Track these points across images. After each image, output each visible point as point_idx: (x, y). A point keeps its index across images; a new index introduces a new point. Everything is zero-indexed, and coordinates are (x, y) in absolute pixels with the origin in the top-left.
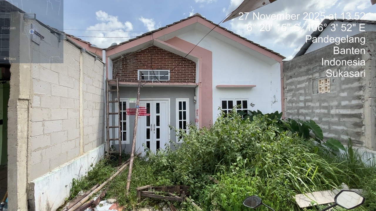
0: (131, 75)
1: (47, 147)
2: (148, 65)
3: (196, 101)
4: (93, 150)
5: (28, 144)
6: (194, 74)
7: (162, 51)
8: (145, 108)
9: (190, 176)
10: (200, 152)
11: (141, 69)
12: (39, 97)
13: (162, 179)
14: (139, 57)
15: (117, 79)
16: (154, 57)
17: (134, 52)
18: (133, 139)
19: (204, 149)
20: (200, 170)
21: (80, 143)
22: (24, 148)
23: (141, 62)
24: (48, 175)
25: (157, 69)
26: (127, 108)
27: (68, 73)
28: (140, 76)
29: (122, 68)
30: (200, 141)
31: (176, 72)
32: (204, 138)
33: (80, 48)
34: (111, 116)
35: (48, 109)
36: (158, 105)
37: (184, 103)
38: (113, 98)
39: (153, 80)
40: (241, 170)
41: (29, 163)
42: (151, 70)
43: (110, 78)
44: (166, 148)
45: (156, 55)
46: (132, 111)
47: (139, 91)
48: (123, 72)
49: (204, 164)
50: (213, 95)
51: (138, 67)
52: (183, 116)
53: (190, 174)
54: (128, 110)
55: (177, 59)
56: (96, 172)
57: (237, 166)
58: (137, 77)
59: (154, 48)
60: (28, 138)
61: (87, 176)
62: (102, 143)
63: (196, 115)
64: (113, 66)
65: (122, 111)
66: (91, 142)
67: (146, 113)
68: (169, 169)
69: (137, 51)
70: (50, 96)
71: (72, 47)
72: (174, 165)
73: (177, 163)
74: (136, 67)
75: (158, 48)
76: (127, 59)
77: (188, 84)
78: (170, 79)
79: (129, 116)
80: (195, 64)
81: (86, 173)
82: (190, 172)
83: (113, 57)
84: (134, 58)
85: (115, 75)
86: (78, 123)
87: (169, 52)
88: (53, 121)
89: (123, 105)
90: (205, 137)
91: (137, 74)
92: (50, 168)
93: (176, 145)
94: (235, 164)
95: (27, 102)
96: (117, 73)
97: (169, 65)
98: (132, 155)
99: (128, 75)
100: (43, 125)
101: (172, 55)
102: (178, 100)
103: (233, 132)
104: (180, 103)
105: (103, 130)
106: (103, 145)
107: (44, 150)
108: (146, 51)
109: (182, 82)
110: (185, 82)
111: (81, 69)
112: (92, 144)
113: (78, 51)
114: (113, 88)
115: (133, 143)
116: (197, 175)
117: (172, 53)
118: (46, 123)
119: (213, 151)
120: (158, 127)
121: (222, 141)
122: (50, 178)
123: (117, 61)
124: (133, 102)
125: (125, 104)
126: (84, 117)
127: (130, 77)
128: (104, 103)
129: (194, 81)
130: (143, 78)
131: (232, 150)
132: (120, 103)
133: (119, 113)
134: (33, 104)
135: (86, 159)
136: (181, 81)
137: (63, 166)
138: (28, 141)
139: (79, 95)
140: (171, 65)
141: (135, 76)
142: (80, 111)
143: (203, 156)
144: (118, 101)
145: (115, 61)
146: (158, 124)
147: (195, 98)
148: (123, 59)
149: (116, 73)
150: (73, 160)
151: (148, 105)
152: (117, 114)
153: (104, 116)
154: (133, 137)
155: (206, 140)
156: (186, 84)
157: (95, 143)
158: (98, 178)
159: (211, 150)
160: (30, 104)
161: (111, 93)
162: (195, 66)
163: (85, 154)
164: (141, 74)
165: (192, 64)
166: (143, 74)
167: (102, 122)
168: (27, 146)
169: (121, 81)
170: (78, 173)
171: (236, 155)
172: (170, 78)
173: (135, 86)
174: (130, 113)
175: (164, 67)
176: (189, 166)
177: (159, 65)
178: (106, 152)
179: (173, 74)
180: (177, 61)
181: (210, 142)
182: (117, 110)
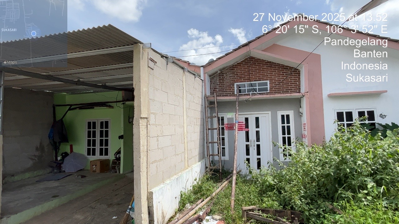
0: (227, 90)
1: (160, 160)
2: (245, 78)
3: (302, 113)
4: (196, 165)
5: (147, 157)
6: (299, 83)
7: (260, 61)
8: (243, 122)
9: (303, 201)
10: (314, 174)
11: (238, 82)
12: (154, 116)
13: (268, 201)
14: (235, 70)
15: (215, 94)
16: (251, 68)
17: (230, 66)
18: (234, 155)
19: (319, 171)
20: (315, 196)
21: (185, 157)
22: (145, 160)
23: (238, 75)
24: (162, 186)
25: (255, 81)
26: (225, 123)
27: (174, 92)
28: (237, 90)
29: (219, 83)
30: (313, 160)
31: (276, 83)
32: (318, 158)
33: (183, 68)
34: (210, 131)
35: (160, 126)
36: (257, 119)
37: (288, 116)
38: (211, 113)
39: (251, 93)
40: (375, 200)
41: (149, 173)
42: (249, 83)
43: (208, 94)
44: (269, 167)
45: (253, 66)
46: (230, 126)
47: (237, 106)
48: (220, 86)
49: (319, 189)
50: (324, 106)
51: (235, 80)
52: (286, 130)
53: (302, 198)
54: (226, 125)
55: (277, 68)
56: (200, 186)
57: (367, 194)
58: (234, 91)
59: (251, 59)
60: (147, 152)
61: (192, 190)
62: (203, 158)
63: (303, 129)
64: (211, 82)
65: (221, 126)
66: (194, 157)
67: (244, 128)
68: (276, 191)
69: (233, 64)
70: (162, 114)
71: (176, 67)
72: (281, 187)
73: (284, 184)
74: (232, 80)
75: (254, 58)
76: (224, 74)
77: (292, 94)
78: (270, 91)
79: (227, 131)
80: (299, 71)
81: (191, 187)
82: (302, 197)
83: (210, 73)
84: (230, 72)
85: (212, 91)
86: (183, 139)
87: (267, 61)
88: (164, 137)
89: (221, 120)
90: (319, 156)
91: (234, 87)
92: (163, 179)
93: (281, 164)
94: (366, 192)
95: (146, 120)
96: (215, 88)
97: (268, 76)
98: (235, 172)
99: (225, 90)
100: (158, 140)
101: (271, 65)
102: (280, 114)
103: (358, 152)
104: (283, 116)
105: (204, 145)
106: (204, 160)
107: (158, 163)
108: (243, 63)
109: (284, 92)
110: (287, 92)
111: (184, 87)
112: (195, 159)
113: (181, 71)
114: (212, 103)
115: (235, 160)
116: (312, 200)
117: (271, 62)
118: (160, 138)
119: (332, 174)
120: (258, 143)
121: (343, 161)
122: (164, 189)
123: (214, 76)
124: (230, 117)
125: (223, 119)
126: (187, 132)
127: (227, 92)
128: (204, 119)
129: (299, 91)
130: (240, 91)
131: (360, 174)
132: (219, 118)
133: (218, 129)
134: (150, 122)
135: (191, 173)
136: (282, 92)
137: (173, 178)
138: (147, 154)
139: (183, 112)
140: (270, 76)
141: (232, 90)
142: (184, 127)
143: (317, 178)
144: (217, 116)
145: (212, 76)
146: (258, 140)
147: (301, 110)
148: (220, 74)
149: (213, 88)
150: (180, 173)
151: (247, 119)
152: (216, 129)
153: (204, 132)
154: (234, 153)
155: (320, 160)
156: (289, 94)
157: (197, 158)
158: (202, 193)
159: (329, 172)
160: (148, 122)
161: (209, 109)
162: (299, 74)
163: (190, 168)
164: (239, 87)
165: (295, 72)
166: (240, 88)
167: (202, 137)
168: (147, 158)
169: (218, 96)
170: (185, 186)
171: (365, 181)
172: (270, 89)
173: (232, 100)
174: (228, 128)
175: (263, 78)
176: (301, 190)
177: (257, 77)
178: (206, 168)
179: (273, 85)
180: (277, 70)
181: (326, 163)
182: (216, 125)
